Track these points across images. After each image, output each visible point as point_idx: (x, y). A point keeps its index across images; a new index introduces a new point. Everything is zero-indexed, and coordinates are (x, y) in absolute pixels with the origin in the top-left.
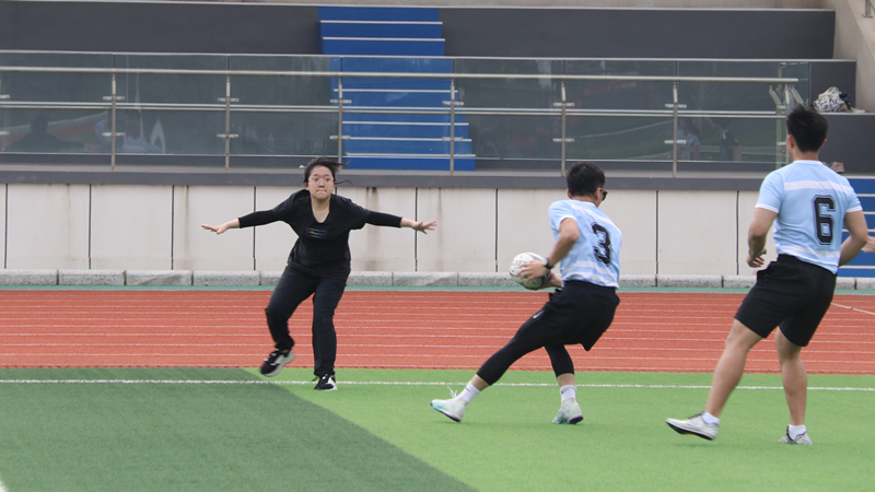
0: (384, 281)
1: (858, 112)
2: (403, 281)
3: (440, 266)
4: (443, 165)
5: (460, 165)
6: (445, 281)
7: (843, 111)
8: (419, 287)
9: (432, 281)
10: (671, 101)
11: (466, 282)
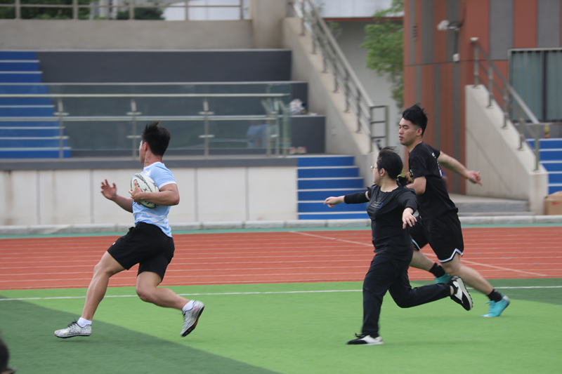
0: (22, 232)
1: (313, 115)
2: (36, 232)
3: (55, 220)
4: (55, 154)
5: (67, 154)
6: (64, 231)
7: (303, 114)
8: (47, 235)
9: (54, 231)
10: (202, 110)
11: (78, 230)
